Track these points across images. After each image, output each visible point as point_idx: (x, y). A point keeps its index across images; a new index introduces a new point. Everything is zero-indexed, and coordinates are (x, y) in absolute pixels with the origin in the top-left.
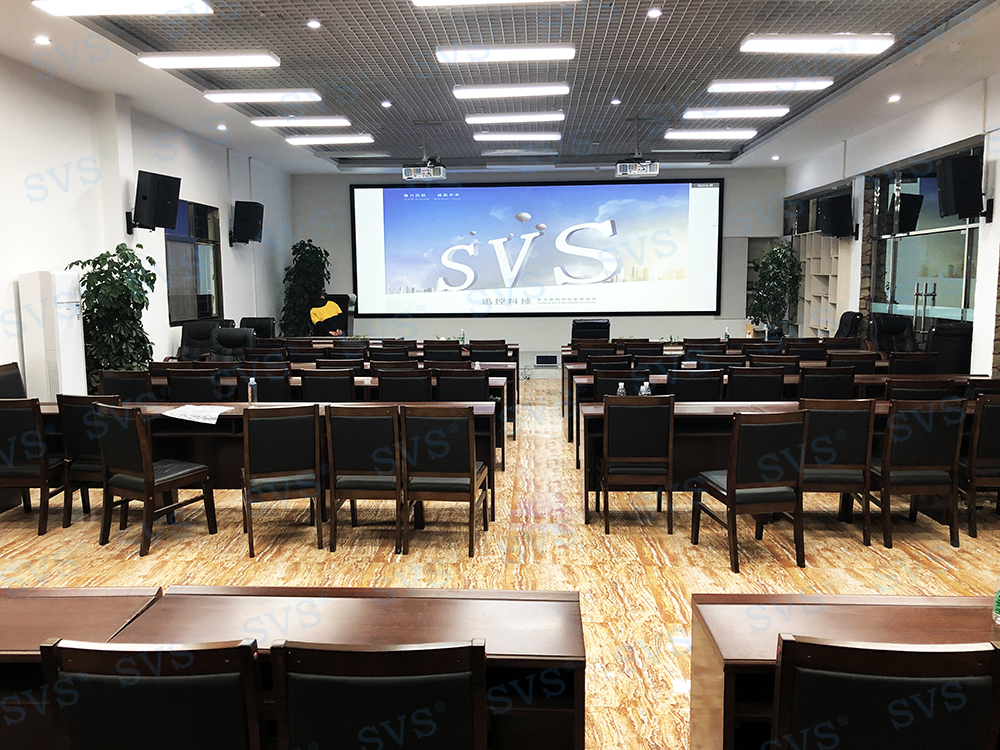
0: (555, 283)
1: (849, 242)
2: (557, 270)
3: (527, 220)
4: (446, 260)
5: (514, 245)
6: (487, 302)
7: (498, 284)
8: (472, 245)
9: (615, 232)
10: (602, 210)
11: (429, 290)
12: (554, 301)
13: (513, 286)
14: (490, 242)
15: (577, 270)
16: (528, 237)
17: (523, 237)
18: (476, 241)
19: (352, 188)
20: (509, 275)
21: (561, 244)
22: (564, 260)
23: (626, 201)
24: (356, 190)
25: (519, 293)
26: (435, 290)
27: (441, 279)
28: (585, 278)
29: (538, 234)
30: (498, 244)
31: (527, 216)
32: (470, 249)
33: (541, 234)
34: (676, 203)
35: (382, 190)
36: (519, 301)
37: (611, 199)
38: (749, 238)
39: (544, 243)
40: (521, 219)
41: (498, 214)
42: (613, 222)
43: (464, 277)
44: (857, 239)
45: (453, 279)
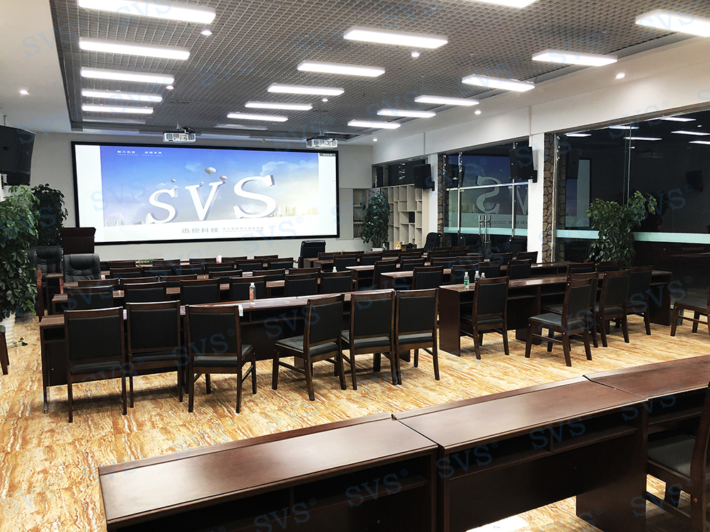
0: (234, 217)
1: (428, 192)
2: (236, 208)
3: (213, 173)
4: (153, 200)
5: (204, 190)
6: (186, 231)
7: (195, 217)
8: (173, 189)
9: (273, 183)
10: (265, 168)
11: (140, 223)
12: (235, 229)
13: (205, 219)
14: (187, 188)
15: (249, 208)
16: (215, 185)
17: (210, 184)
18: (176, 187)
19: (73, 144)
20: (202, 213)
21: (238, 190)
22: (240, 201)
23: (280, 163)
24: (76, 146)
25: (210, 224)
26: (145, 222)
27: (149, 215)
28: (255, 213)
29: (221, 183)
30: (193, 189)
31: (212, 169)
32: (172, 193)
33: (224, 183)
34: (310, 165)
35: (99, 147)
36: (210, 230)
37: (270, 161)
38: (354, 190)
39: (226, 189)
40: (209, 172)
41: (191, 167)
42: (272, 176)
43: (167, 213)
44: (433, 190)
45: (159, 215)
